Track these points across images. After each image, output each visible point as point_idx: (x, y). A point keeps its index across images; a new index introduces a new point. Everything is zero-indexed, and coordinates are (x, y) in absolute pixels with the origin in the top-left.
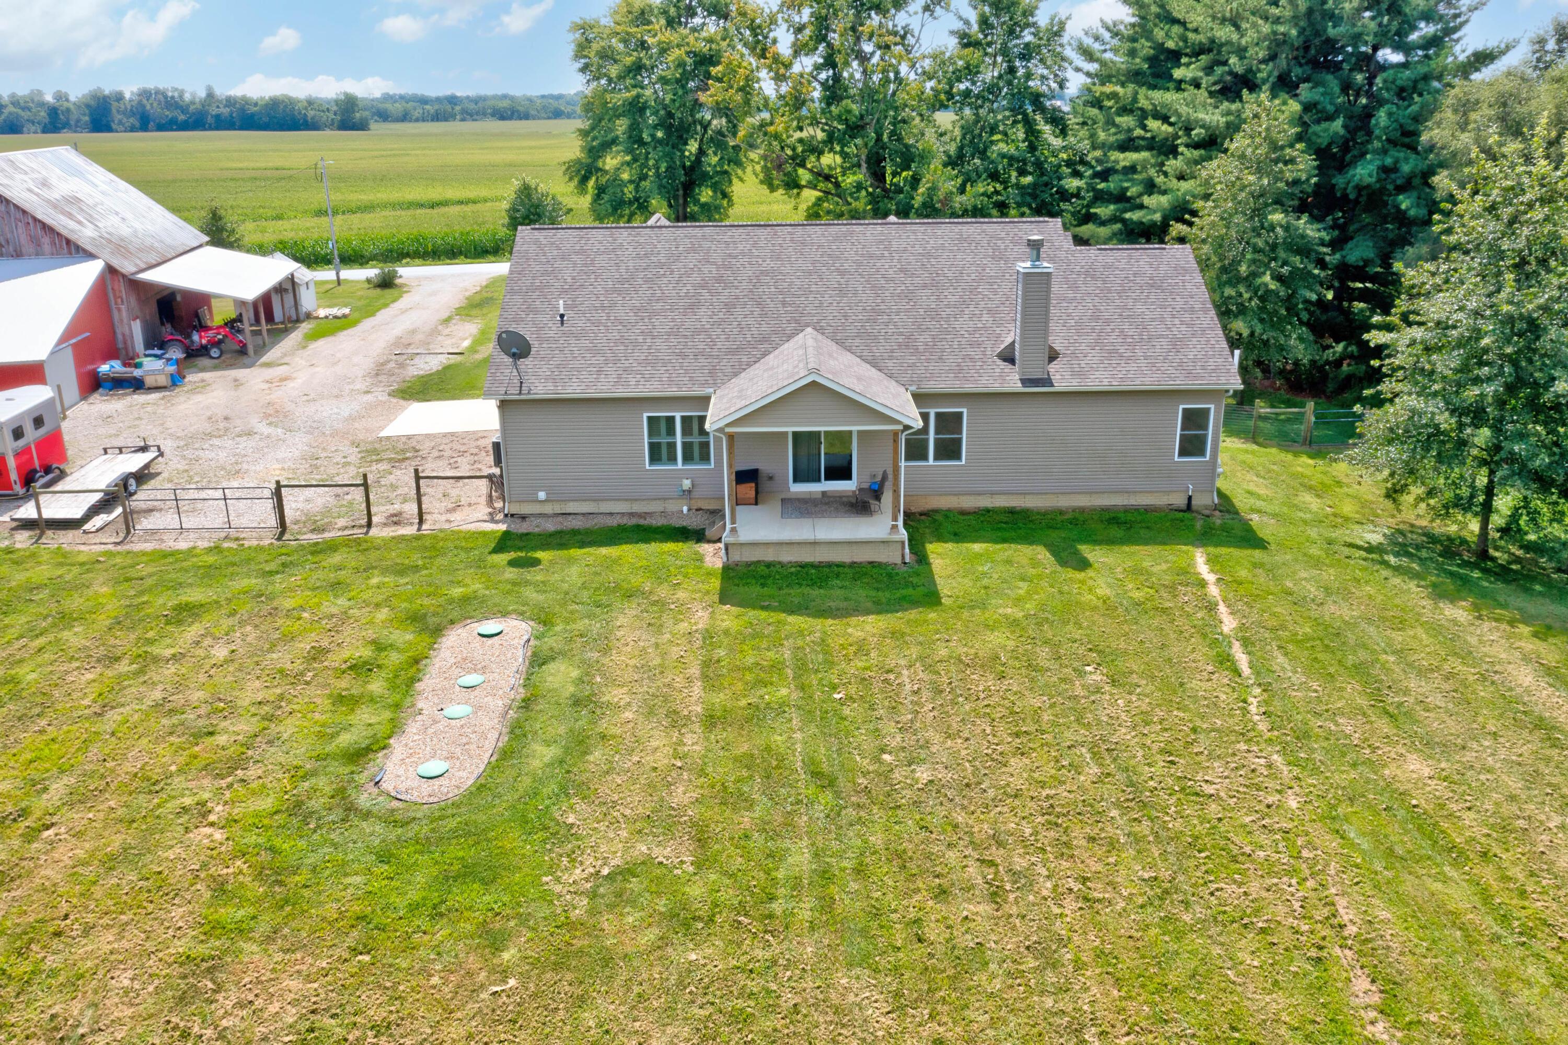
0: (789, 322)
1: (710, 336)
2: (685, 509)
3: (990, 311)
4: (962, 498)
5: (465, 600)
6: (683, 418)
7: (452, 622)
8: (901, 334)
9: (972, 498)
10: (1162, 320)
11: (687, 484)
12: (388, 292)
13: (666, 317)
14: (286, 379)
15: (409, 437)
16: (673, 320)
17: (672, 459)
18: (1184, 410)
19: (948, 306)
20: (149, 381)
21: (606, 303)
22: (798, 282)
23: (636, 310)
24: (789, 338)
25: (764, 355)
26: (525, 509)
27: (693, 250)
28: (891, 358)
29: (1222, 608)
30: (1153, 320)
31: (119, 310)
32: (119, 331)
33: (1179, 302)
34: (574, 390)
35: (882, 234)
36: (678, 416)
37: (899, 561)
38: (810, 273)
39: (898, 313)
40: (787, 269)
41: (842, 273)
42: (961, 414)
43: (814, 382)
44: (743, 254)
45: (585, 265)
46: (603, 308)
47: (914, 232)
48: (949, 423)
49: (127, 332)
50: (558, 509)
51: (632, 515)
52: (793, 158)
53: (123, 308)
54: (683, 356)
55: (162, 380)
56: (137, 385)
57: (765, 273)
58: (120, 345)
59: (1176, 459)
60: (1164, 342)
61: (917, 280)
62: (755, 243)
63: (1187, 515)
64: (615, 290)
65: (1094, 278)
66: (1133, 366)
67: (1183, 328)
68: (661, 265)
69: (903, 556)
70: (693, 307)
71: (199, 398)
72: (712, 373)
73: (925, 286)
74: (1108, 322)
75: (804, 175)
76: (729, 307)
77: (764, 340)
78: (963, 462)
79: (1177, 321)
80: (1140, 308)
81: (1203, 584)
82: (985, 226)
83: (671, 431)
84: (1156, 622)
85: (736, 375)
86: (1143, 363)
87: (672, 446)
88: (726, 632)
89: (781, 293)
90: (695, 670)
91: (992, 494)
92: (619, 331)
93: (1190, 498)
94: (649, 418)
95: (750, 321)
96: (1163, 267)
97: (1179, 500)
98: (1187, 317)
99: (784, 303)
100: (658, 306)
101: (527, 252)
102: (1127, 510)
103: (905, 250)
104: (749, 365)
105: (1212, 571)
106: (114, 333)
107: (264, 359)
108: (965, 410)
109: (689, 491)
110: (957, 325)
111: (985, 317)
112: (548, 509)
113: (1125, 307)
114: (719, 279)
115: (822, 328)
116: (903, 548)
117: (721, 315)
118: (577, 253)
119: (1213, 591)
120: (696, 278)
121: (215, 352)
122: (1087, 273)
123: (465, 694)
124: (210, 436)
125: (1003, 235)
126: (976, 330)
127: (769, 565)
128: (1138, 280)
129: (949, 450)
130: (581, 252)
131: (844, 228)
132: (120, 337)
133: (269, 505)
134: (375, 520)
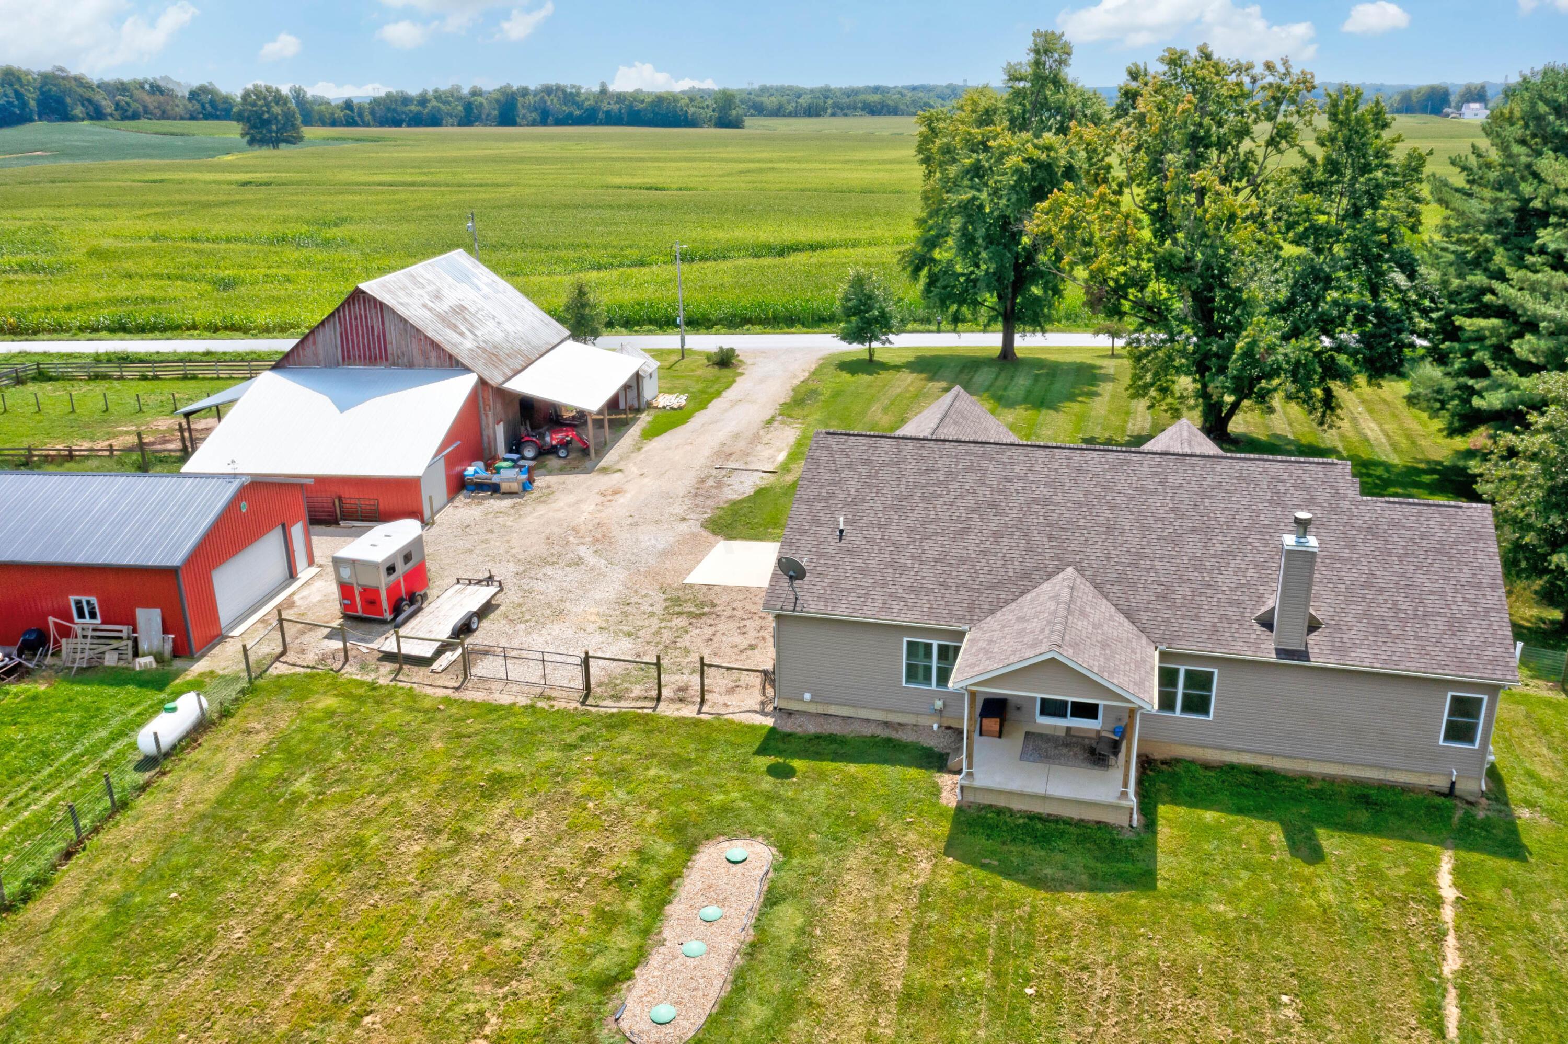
0: (1052, 559)
1: (974, 568)
2: (935, 726)
3: (1256, 565)
4: (1210, 751)
5: (724, 810)
6: (940, 646)
7: (707, 837)
8: (1160, 583)
9: (1217, 752)
10: (1442, 594)
11: (939, 704)
12: (726, 372)
13: (936, 541)
14: (615, 493)
15: (710, 587)
16: (943, 546)
17: (927, 678)
18: (1453, 697)
19: (1214, 556)
20: (504, 487)
21: (883, 521)
22: (1067, 514)
23: (910, 531)
24: (1050, 576)
25: (1023, 593)
26: (793, 706)
27: (970, 469)
28: (1147, 610)
29: (1451, 940)
30: (1432, 593)
31: (487, 416)
32: (485, 433)
33: (1466, 574)
34: (842, 611)
35: (1159, 466)
36: (935, 644)
37: (1126, 824)
38: (1080, 504)
39: (1161, 559)
40: (1058, 499)
41: (1113, 507)
42: (1212, 673)
43: (1053, 659)
44: (1018, 477)
45: (869, 477)
46: (879, 525)
47: (1193, 466)
48: (1199, 681)
49: (492, 435)
50: (821, 709)
51: (887, 724)
52: (1115, 290)
53: (490, 414)
54: (946, 586)
55: (515, 487)
56: (495, 489)
57: (1036, 501)
59: (1441, 743)
60: (1440, 621)
61: (1187, 523)
62: (1032, 466)
63: (1448, 802)
64: (892, 507)
65: (1376, 536)
66: (1400, 647)
67: (1465, 607)
68: (939, 483)
69: (1131, 821)
70: (963, 532)
71: (542, 509)
72: (970, 608)
73: (1194, 530)
74: (1381, 590)
76: (997, 536)
77: (1025, 576)
78: (1211, 718)
79: (1459, 598)
80: (1420, 577)
81: (1438, 902)
82: (1267, 464)
83: (928, 654)
84: (1371, 949)
85: (992, 612)
86: (1412, 644)
87: (928, 669)
88: (943, 891)
89: (1049, 525)
90: (904, 937)
91: (1239, 751)
92: (891, 553)
93: (1453, 783)
94: (909, 643)
95: (1014, 553)
96: (1455, 530)
97: (1441, 783)
98: (1471, 593)
99: (1050, 537)
100: (930, 528)
101: (818, 458)
102: (1383, 787)
103: (1180, 487)
104: (1007, 603)
105: (1455, 885)
107: (603, 463)
108: (1216, 671)
109: (941, 711)
110: (1219, 579)
111: (1251, 572)
112: (812, 708)
113: (1403, 575)
114: (992, 504)
115: (1083, 569)
116: (1131, 814)
117: (988, 545)
118: (864, 463)
119: (1448, 914)
120: (969, 501)
121: (562, 453)
122: (1369, 530)
123: (701, 928)
124: (545, 562)
125: (1285, 476)
126: (1239, 586)
127: (1000, 811)
128: (1424, 543)
129: (1196, 704)
130: (868, 462)
131: (1122, 456)
133: (578, 672)
134: (665, 692)
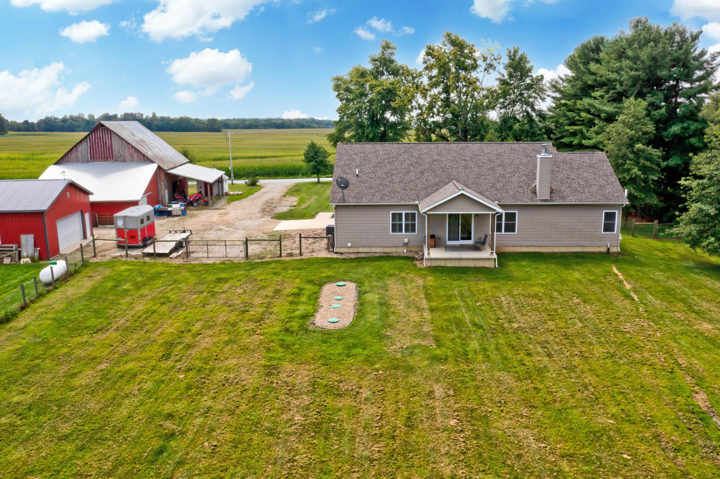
0: (446, 178)
1: (415, 183)
2: (405, 251)
3: (525, 175)
4: (516, 248)
5: (327, 277)
6: (406, 214)
7: (325, 283)
8: (490, 183)
9: (519, 248)
10: (595, 179)
11: (406, 240)
12: (254, 187)
13: (398, 176)
14: (227, 213)
15: (286, 231)
16: (401, 177)
17: (401, 230)
18: (605, 213)
19: (508, 173)
20: (174, 213)
21: (374, 171)
22: (448, 164)
23: (386, 173)
24: (446, 184)
25: (437, 190)
26: (343, 250)
27: (406, 152)
28: (487, 191)
29: (625, 282)
30: (591, 179)
31: (161, 185)
32: (160, 193)
33: (602, 173)
34: (364, 202)
35: (480, 147)
36: (404, 213)
37: (493, 267)
38: (452, 161)
39: (489, 175)
40: (444, 159)
41: (466, 161)
42: (515, 213)
43: (462, 194)
44: (426, 154)
45: (365, 157)
46: (373, 173)
47: (493, 147)
48: (511, 217)
49: (163, 194)
50: (355, 250)
51: (384, 253)
52: (430, 129)
53: (163, 183)
54: (405, 189)
55: (180, 213)
56: (169, 214)
57: (435, 161)
58: (160, 200)
59: (603, 233)
60: (596, 187)
61: (495, 164)
62: (430, 150)
63: (607, 255)
64: (377, 166)
65: (566, 163)
66: (584, 195)
67: (604, 182)
68: (394, 157)
69: (495, 266)
70: (408, 172)
71: (193, 219)
72: (417, 196)
73: (499, 166)
74: (573, 179)
75: (433, 137)
76: (422, 173)
77: (436, 185)
78: (516, 233)
79: (601, 179)
80: (585, 175)
81: (616, 275)
82: (521, 145)
83: (401, 220)
84: (599, 285)
85: (426, 197)
86: (588, 194)
87: (401, 225)
88: (431, 286)
89: (442, 168)
90: (422, 296)
91: (528, 246)
92: (380, 181)
93: (608, 249)
94: (392, 213)
95: (430, 178)
96: (594, 160)
97: (604, 250)
98: (605, 178)
99: (443, 172)
100: (395, 172)
101: (341, 152)
102: (582, 253)
103: (490, 153)
104: (431, 193)
105: (620, 272)
106: (158, 194)
108: (517, 212)
109: (407, 243)
110: (512, 180)
111: (523, 177)
112: (351, 250)
113: (579, 174)
114: (417, 163)
115: (459, 181)
116: (495, 261)
117: (419, 176)
118: (361, 153)
119: (621, 277)
120: (408, 162)
121: (195, 204)
122: (563, 162)
123: (337, 301)
124: (205, 230)
125: (528, 148)
126: (520, 182)
127: (442, 267)
128: (584, 164)
129: (510, 228)
130: (363, 152)
131: (465, 145)
132: (160, 196)
133: (242, 248)
134: (282, 255)
